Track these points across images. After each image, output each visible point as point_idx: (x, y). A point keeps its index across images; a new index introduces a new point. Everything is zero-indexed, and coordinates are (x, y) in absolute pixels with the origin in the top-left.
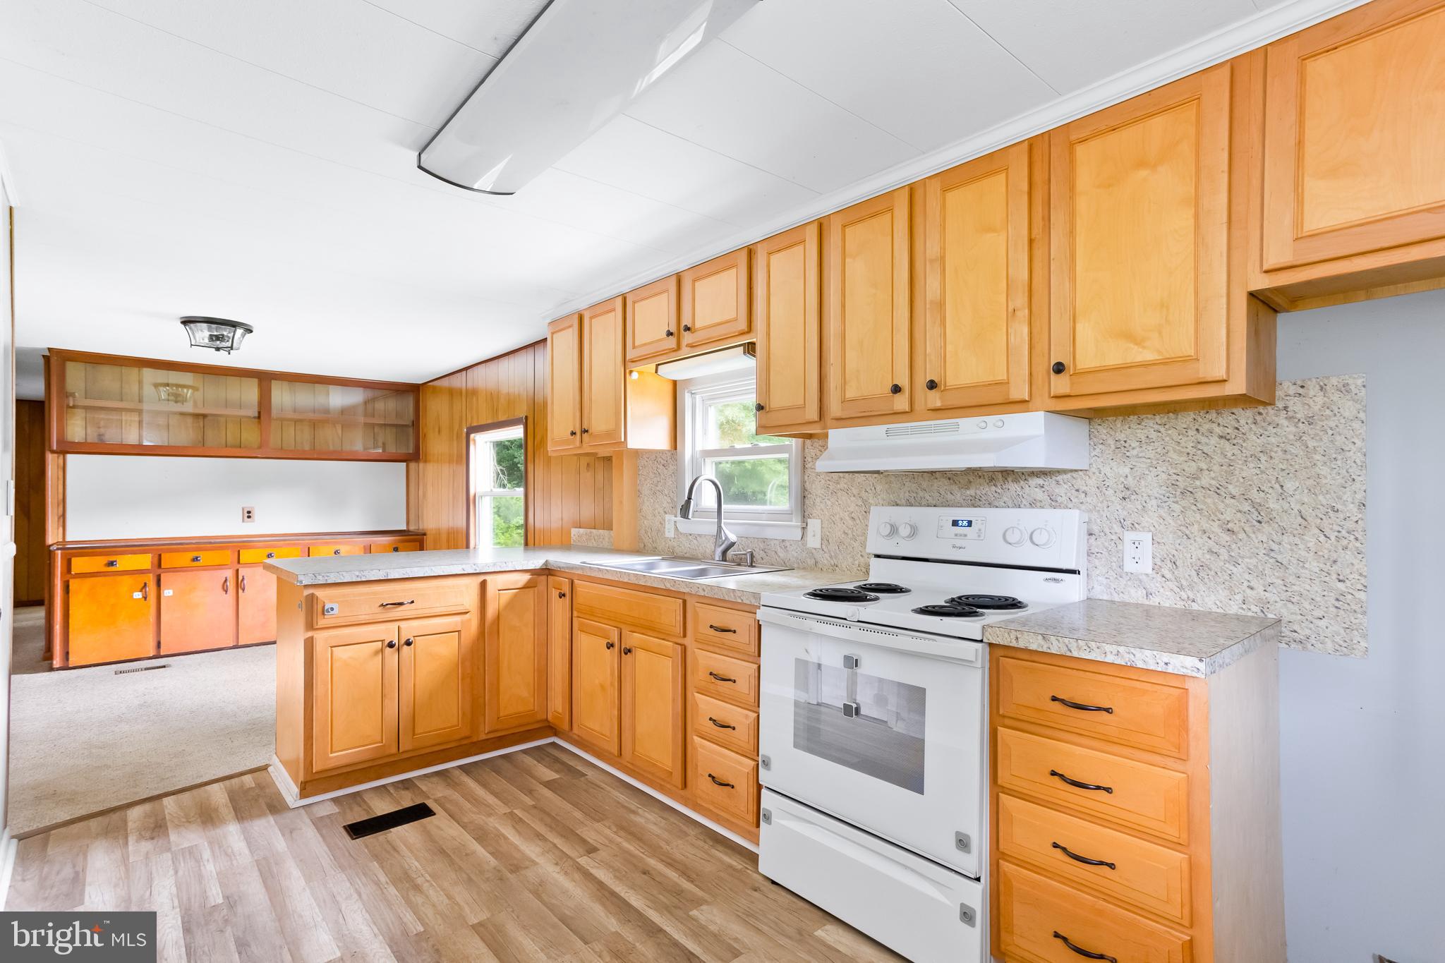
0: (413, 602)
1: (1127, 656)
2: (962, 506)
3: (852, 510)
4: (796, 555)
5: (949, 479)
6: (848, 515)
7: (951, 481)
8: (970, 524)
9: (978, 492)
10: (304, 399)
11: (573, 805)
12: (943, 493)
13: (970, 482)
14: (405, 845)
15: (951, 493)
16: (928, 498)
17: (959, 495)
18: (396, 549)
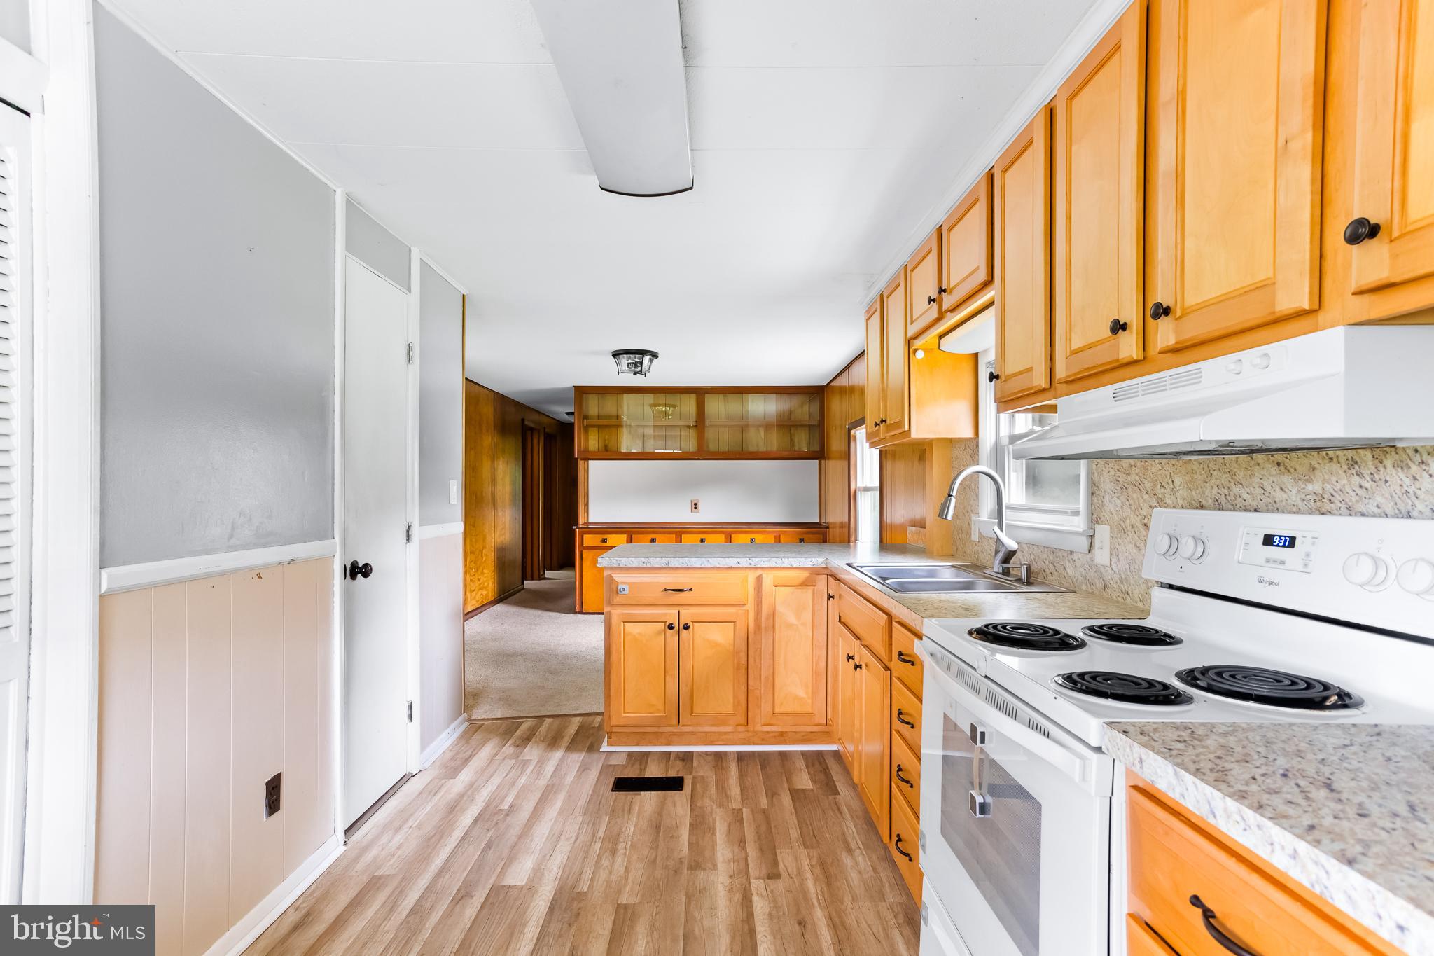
0: (691, 590)
1: (1311, 867)
2: (1298, 512)
3: (1145, 514)
4: (1083, 572)
5: (1279, 464)
6: (1141, 521)
7: (1282, 468)
8: (1291, 542)
9: (1327, 487)
10: (733, 406)
11: (798, 821)
12: (1268, 488)
13: (1314, 469)
14: (639, 810)
15: (1282, 489)
16: (1245, 496)
17: (1294, 491)
18: (801, 540)
